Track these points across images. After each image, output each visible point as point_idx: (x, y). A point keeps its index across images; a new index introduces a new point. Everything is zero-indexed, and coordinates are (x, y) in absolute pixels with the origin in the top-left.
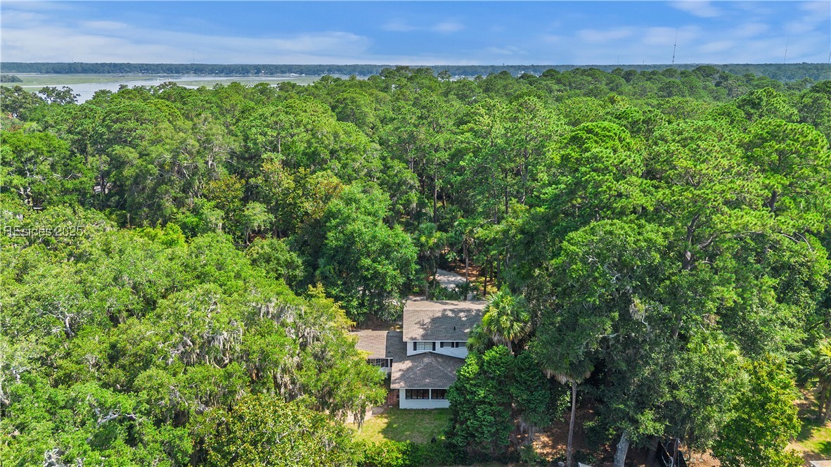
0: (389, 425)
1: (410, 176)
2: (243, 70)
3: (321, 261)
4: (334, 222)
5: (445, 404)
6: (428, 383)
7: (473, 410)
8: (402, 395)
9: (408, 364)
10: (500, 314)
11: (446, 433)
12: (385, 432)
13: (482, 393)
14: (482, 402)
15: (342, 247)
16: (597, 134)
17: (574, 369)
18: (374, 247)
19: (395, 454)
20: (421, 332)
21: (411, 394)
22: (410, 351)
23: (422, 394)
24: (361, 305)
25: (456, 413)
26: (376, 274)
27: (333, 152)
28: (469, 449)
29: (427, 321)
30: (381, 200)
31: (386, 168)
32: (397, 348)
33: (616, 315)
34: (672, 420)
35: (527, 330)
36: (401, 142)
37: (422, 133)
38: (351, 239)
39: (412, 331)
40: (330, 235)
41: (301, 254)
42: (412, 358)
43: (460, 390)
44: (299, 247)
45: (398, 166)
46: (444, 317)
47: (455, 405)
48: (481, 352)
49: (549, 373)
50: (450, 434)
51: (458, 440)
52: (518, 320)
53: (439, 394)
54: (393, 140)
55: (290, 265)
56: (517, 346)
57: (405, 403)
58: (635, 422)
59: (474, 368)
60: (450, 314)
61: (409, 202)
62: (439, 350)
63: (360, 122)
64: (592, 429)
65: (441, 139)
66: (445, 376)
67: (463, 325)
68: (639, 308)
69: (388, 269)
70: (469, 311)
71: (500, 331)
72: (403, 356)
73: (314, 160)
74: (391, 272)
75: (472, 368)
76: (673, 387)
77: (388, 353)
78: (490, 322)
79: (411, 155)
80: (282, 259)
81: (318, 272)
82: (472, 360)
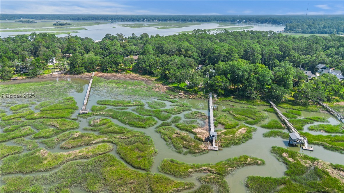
1: (200, 52)
2: (138, 19)
27: (190, 49)
30: (197, 54)
31: (197, 51)
36: (199, 48)
37: (202, 47)
45: (198, 51)
54: (198, 47)
63: (192, 44)
65: (204, 48)
73: (188, 50)
79: (200, 50)
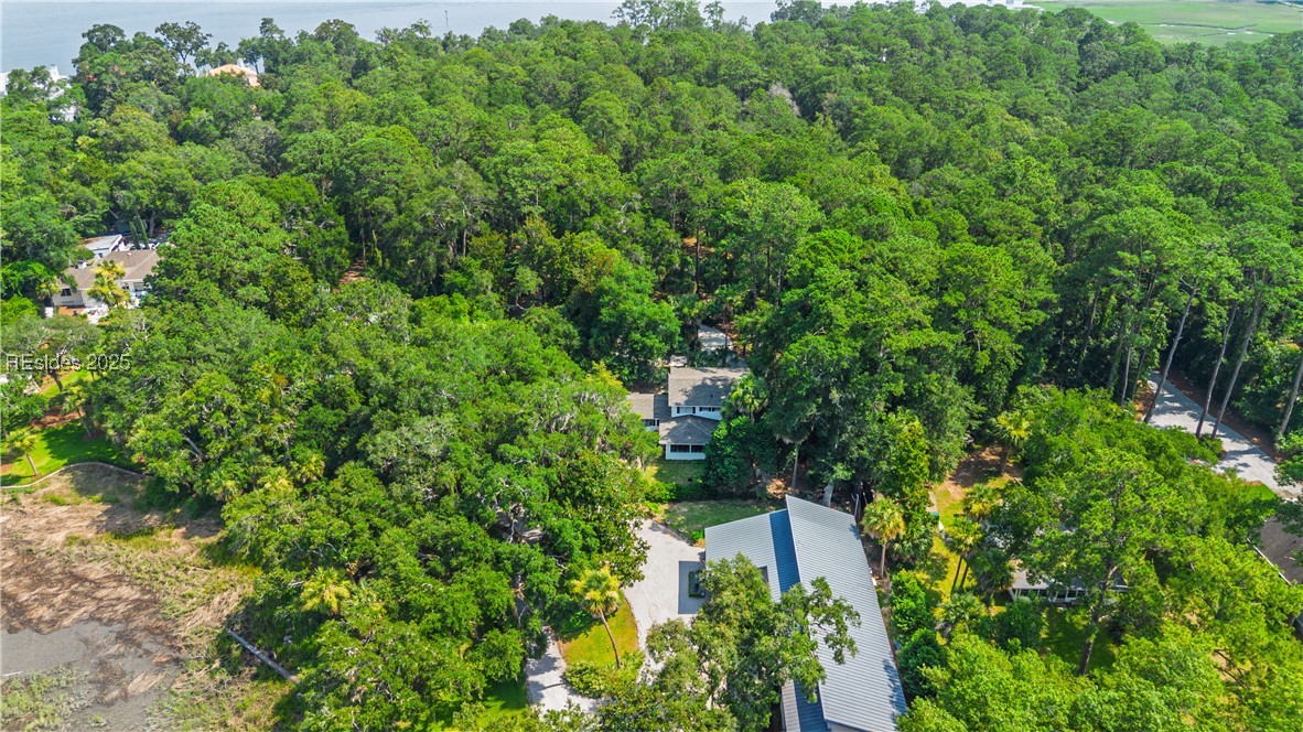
0: (659, 471)
3: (594, 331)
4: (606, 299)
5: (701, 456)
6: (690, 441)
7: (722, 461)
8: (668, 449)
9: (673, 424)
10: (744, 393)
11: (702, 478)
12: (656, 476)
13: (729, 450)
14: (729, 456)
15: (614, 324)
16: (830, 246)
17: (795, 435)
18: (642, 324)
19: (664, 492)
20: (685, 398)
21: (674, 448)
22: (674, 414)
23: (684, 449)
24: (632, 373)
25: (710, 463)
26: (644, 347)
28: (719, 489)
29: (689, 388)
32: (663, 411)
33: (820, 400)
34: (857, 470)
35: (765, 404)
38: (622, 316)
39: (676, 398)
40: (603, 311)
41: (576, 324)
42: (676, 419)
43: (713, 447)
44: (572, 315)
46: (704, 385)
47: (708, 457)
48: (730, 419)
49: (778, 437)
50: (705, 478)
51: (710, 482)
52: (757, 397)
53: (697, 449)
55: (567, 336)
56: (757, 415)
57: (670, 455)
58: (832, 471)
59: (724, 432)
60: (709, 382)
61: (671, 262)
62: (698, 413)
64: (811, 476)
66: (703, 435)
67: (720, 393)
68: (835, 395)
69: (653, 341)
70: (726, 380)
71: (744, 405)
72: (668, 418)
74: (657, 345)
75: (722, 431)
76: (861, 447)
77: (655, 414)
78: (737, 398)
80: (561, 330)
81: (591, 341)
82: (723, 426)
